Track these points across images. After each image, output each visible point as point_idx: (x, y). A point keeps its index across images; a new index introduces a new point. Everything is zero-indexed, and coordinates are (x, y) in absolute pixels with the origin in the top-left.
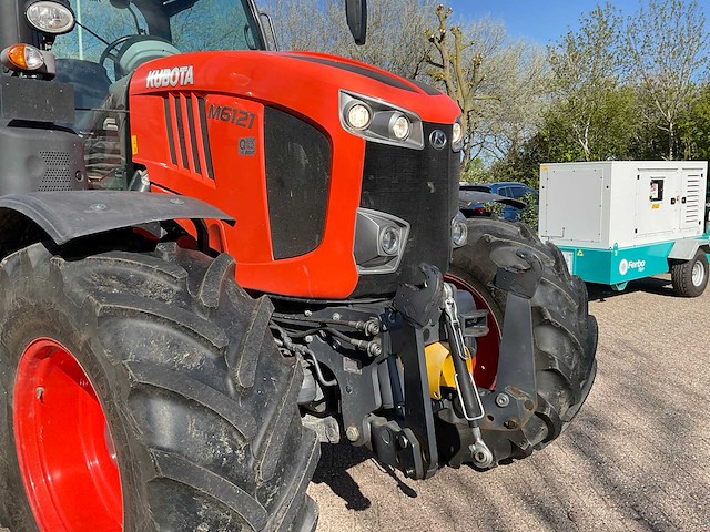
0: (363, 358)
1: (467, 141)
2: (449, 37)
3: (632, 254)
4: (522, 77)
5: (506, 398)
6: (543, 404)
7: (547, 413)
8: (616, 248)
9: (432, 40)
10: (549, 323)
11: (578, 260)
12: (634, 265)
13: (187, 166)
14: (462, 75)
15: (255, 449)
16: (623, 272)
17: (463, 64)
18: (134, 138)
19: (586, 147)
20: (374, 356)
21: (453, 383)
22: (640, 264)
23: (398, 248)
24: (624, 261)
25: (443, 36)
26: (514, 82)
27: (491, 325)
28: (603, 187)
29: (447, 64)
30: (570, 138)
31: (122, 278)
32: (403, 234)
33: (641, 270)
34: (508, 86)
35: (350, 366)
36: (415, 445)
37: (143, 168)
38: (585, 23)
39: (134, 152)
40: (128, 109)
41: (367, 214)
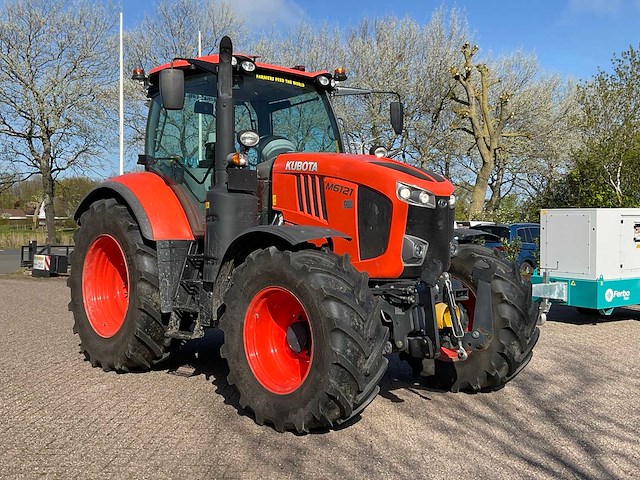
0: (405, 306)
1: (495, 177)
2: (475, 74)
3: (617, 285)
4: (556, 110)
5: (477, 333)
6: (503, 348)
7: (505, 352)
8: (602, 279)
9: (457, 78)
10: (506, 302)
11: (572, 290)
12: (619, 294)
13: (310, 212)
14: (488, 112)
15: (366, 326)
16: (609, 300)
17: (490, 100)
18: (274, 196)
19: (618, 189)
20: (412, 304)
21: (450, 324)
22: (625, 294)
23: (423, 254)
24: (610, 291)
25: (468, 74)
26: (548, 117)
27: (471, 295)
28: (590, 229)
29: (473, 101)
30: (601, 179)
31: (313, 259)
32: (425, 248)
33: (627, 299)
34: (541, 121)
35: (399, 311)
36: (430, 342)
37: (279, 213)
38: (618, 63)
39: (274, 204)
40: (271, 179)
41: (408, 237)
